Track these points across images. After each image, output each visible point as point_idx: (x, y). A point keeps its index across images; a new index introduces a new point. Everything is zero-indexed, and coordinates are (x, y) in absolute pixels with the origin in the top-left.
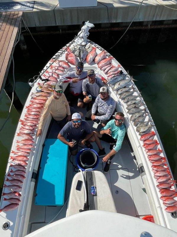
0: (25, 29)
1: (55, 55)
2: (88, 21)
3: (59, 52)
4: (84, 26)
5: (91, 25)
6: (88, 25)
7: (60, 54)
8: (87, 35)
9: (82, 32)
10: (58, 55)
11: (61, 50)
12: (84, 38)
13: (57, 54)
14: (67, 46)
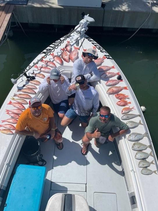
0: (16, 24)
1: (46, 49)
2: (88, 15)
3: (51, 45)
4: (83, 20)
5: (91, 20)
6: (88, 19)
7: (52, 48)
8: (85, 30)
9: (80, 26)
10: (50, 49)
11: (53, 44)
12: (81, 33)
13: (48, 48)
14: (61, 40)
